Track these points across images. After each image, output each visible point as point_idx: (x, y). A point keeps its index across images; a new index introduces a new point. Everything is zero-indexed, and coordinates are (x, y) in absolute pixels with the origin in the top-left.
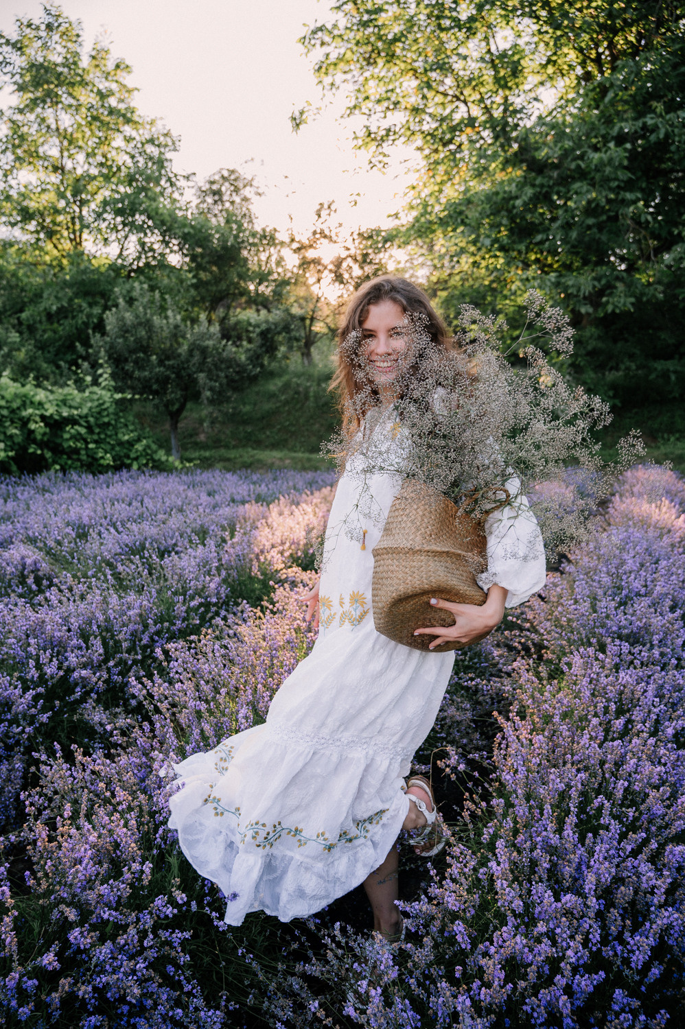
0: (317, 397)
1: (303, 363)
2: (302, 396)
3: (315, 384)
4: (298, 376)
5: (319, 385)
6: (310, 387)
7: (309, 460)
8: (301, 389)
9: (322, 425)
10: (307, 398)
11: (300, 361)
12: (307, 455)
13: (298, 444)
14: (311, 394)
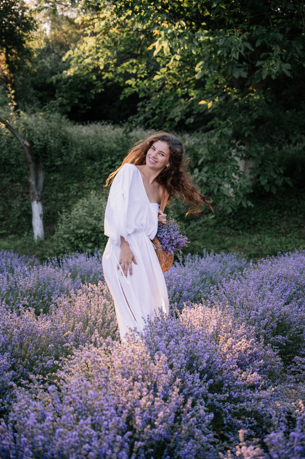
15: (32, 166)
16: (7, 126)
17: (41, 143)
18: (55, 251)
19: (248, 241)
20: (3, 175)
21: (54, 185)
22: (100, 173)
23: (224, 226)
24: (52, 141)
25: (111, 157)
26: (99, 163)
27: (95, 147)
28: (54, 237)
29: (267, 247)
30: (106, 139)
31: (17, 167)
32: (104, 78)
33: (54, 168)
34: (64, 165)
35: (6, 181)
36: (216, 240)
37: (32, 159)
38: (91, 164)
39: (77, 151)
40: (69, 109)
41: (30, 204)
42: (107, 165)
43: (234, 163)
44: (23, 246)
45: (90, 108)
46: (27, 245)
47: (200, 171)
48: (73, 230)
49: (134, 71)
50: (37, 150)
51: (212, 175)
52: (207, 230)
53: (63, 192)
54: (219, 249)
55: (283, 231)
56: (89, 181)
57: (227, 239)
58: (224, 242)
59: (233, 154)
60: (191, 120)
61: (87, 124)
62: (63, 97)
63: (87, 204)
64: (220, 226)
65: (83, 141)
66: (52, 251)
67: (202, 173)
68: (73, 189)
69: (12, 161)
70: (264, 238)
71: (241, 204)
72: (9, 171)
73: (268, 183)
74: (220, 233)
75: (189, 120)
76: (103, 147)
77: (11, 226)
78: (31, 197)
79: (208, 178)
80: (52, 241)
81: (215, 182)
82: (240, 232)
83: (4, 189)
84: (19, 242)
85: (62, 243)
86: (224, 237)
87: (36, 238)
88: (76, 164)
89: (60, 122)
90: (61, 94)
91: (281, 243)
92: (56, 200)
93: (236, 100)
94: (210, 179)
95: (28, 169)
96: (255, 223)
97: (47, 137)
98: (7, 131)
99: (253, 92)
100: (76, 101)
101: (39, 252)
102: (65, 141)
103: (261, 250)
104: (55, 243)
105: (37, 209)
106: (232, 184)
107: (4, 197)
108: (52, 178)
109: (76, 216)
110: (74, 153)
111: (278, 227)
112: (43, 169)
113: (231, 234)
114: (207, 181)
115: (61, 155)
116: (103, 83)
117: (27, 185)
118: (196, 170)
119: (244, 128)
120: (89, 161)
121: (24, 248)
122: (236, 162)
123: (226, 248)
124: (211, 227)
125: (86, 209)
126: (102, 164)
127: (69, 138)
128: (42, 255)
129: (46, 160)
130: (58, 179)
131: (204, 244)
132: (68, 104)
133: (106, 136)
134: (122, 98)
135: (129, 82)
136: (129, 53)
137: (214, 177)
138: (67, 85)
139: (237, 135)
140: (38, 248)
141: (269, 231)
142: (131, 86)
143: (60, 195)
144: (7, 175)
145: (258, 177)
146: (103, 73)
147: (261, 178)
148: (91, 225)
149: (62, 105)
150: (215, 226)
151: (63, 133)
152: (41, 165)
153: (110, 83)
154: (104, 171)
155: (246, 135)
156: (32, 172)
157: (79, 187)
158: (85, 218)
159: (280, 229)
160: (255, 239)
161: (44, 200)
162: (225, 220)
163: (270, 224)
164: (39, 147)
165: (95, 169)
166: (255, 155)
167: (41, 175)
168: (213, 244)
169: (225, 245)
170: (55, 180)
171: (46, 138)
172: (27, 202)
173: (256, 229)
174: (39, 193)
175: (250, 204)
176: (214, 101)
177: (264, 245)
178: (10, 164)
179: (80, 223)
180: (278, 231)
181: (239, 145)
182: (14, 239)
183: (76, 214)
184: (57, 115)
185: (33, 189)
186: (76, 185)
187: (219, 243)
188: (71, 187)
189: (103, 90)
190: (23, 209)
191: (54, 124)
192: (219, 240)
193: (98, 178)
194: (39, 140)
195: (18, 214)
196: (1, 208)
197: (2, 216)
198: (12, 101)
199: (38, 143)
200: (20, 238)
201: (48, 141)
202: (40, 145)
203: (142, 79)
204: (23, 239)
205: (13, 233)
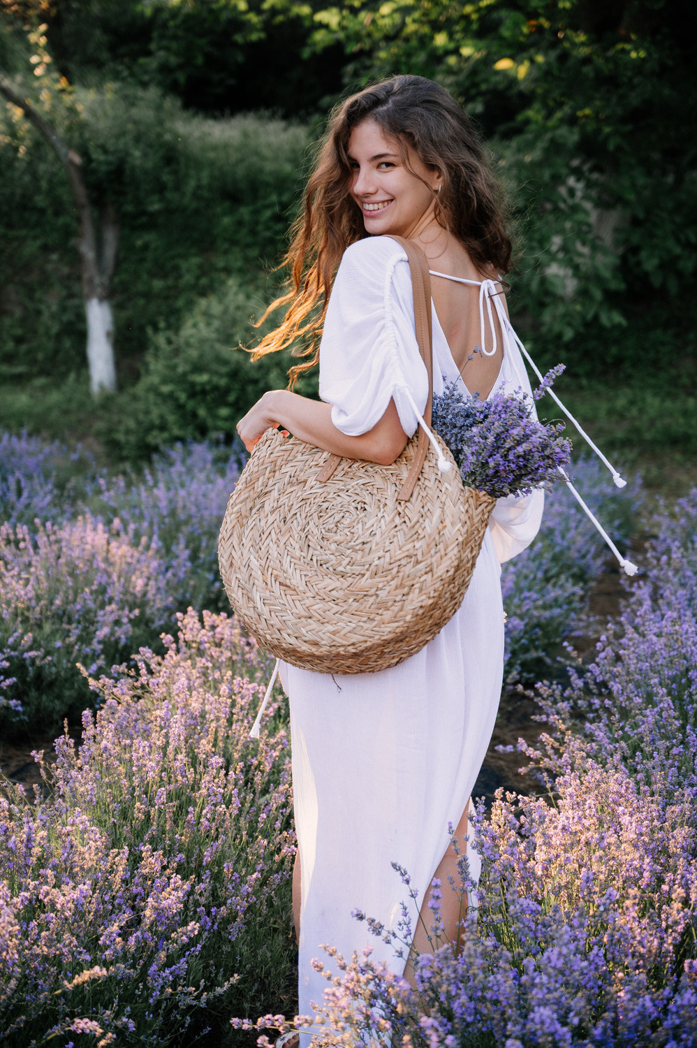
15: (87, 214)
16: (29, 114)
17: (111, 158)
18: (139, 423)
19: (604, 407)
20: (23, 232)
21: (142, 260)
22: (253, 232)
24: (137, 153)
25: (280, 194)
26: (251, 208)
27: (241, 171)
28: (140, 388)
29: (652, 422)
30: (266, 152)
31: (57, 214)
32: (267, 5)
33: (144, 219)
34: (169, 211)
35: (31, 247)
37: (89, 196)
38: (231, 212)
39: (199, 180)
40: (181, 78)
41: (83, 308)
42: (267, 214)
43: (580, 217)
44: (64, 406)
45: (232, 82)
46: (74, 406)
48: (185, 374)
50: (101, 175)
53: (165, 276)
55: (685, 380)
56: (226, 252)
59: (579, 194)
60: (478, 107)
61: (223, 115)
62: (167, 49)
63: (216, 308)
65: (212, 155)
66: (131, 424)
68: (188, 271)
69: (40, 201)
70: (643, 400)
71: (596, 318)
72: (37, 224)
73: (662, 266)
75: (470, 107)
76: (261, 171)
77: (40, 356)
78: (86, 290)
80: (135, 398)
81: (532, 262)
82: (584, 382)
83: (27, 267)
84: (55, 397)
85: (156, 404)
87: (95, 388)
88: (197, 212)
89: (159, 108)
90: (165, 43)
91: (685, 413)
92: (148, 295)
93: (587, 60)
95: (79, 220)
96: (619, 361)
97: (125, 143)
98: (27, 125)
99: (628, 40)
100: (200, 60)
101: (100, 425)
102: (171, 156)
103: (637, 431)
104: (140, 406)
105: (99, 318)
106: (576, 268)
107: (25, 285)
108: (139, 243)
109: (192, 341)
110: (192, 183)
111: (673, 372)
112: (115, 222)
115: (161, 189)
116: (263, 17)
117: (76, 259)
119: (607, 130)
120: (227, 204)
121: (66, 412)
122: (586, 213)
125: (216, 323)
126: (256, 212)
127: (180, 147)
128: (110, 431)
129: (123, 199)
130: (153, 245)
132: (180, 67)
133: (269, 145)
134: (306, 53)
135: (323, 16)
137: (532, 248)
138: (179, 21)
139: (590, 147)
140: (100, 413)
141: (652, 381)
142: (325, 26)
143: (158, 284)
144: (33, 233)
145: (635, 250)
147: (643, 255)
148: (226, 362)
149: (164, 69)
151: (168, 137)
152: (111, 211)
153: (280, 18)
154: (260, 227)
155: (611, 146)
156: (88, 230)
157: (201, 267)
158: (212, 347)
159: (679, 376)
160: (621, 402)
161: (116, 296)
163: (655, 363)
164: (104, 168)
165: (240, 223)
166: (631, 197)
167: (111, 237)
170: (146, 247)
171: (121, 146)
172: (75, 302)
173: (622, 375)
174: (105, 280)
175: (618, 318)
176: (532, 61)
177: (645, 418)
178: (35, 209)
179: (201, 356)
180: (674, 382)
181: (592, 170)
182: (43, 389)
183: (192, 336)
184: (153, 93)
185: (90, 271)
186: (195, 261)
188: (184, 265)
189: (262, 35)
190: (66, 317)
191: (144, 113)
193: (248, 246)
194: (105, 151)
195: (55, 329)
196: (18, 313)
197: (19, 332)
198: (40, 51)
199: (102, 158)
200: (57, 386)
201: (128, 154)
202: (108, 163)
203: (354, 11)
204: (65, 388)
205: (43, 372)
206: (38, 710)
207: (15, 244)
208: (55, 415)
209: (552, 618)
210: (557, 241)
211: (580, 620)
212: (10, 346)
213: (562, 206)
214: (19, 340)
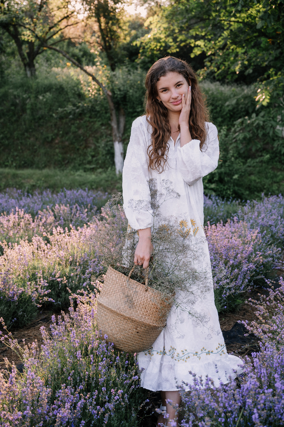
0: (34, 109)
1: (26, 74)
2: (19, 108)
3: (33, 96)
4: (16, 87)
5: (37, 97)
6: (26, 99)
7: (15, 176)
8: (18, 101)
9: (37, 139)
10: (24, 110)
11: (22, 71)
12: (13, 171)
13: (9, 158)
14: (28, 106)
15: (114, 112)
16: (94, 79)
17: (122, 93)
20: (95, 119)
23: (276, 162)
24: (131, 91)
31: (106, 113)
32: (178, 40)
33: (136, 114)
35: (98, 124)
36: (269, 174)
37: (114, 106)
41: (113, 145)
44: (106, 179)
46: (110, 179)
47: (257, 115)
49: (203, 34)
50: (118, 99)
51: (268, 119)
52: (262, 166)
54: (272, 183)
57: (279, 173)
58: (276, 176)
60: (250, 71)
64: (273, 162)
67: (259, 117)
69: (98, 108)
72: (100, 117)
74: (273, 168)
75: (248, 71)
77: (100, 162)
78: (114, 139)
79: (264, 122)
81: (270, 125)
83: (96, 131)
84: (104, 175)
86: (276, 172)
87: (117, 172)
94: (266, 123)
95: (111, 115)
97: (127, 88)
98: (94, 82)
105: (118, 148)
107: (95, 137)
112: (124, 115)
113: (282, 169)
114: (263, 125)
116: (177, 44)
117: (112, 129)
118: (254, 115)
121: (107, 181)
123: (277, 182)
124: (265, 162)
129: (126, 107)
131: (259, 179)
135: (198, 43)
136: (198, 18)
137: (270, 120)
140: (119, 181)
142: (200, 46)
144: (98, 120)
146: (178, 36)
150: (268, 162)
152: (122, 111)
153: (183, 44)
156: (114, 118)
162: (276, 156)
164: (119, 96)
167: (122, 120)
168: (267, 178)
169: (278, 180)
171: (125, 89)
172: (111, 143)
174: (121, 135)
178: (96, 111)
182: (100, 173)
185: (115, 132)
187: (272, 178)
189: (177, 50)
190: (107, 149)
192: (272, 175)
194: (120, 90)
195: (104, 152)
196: (93, 147)
197: (93, 153)
198: (98, 57)
199: (119, 93)
200: (105, 172)
201: (128, 91)
202: (121, 94)
203: (209, 40)
204: (108, 173)
205: (101, 167)
206: (65, 300)
207: (92, 124)
208: (103, 182)
209: (268, 262)
210: (279, 117)
211: (279, 262)
212: (90, 158)
213: (281, 105)
214: (93, 156)
